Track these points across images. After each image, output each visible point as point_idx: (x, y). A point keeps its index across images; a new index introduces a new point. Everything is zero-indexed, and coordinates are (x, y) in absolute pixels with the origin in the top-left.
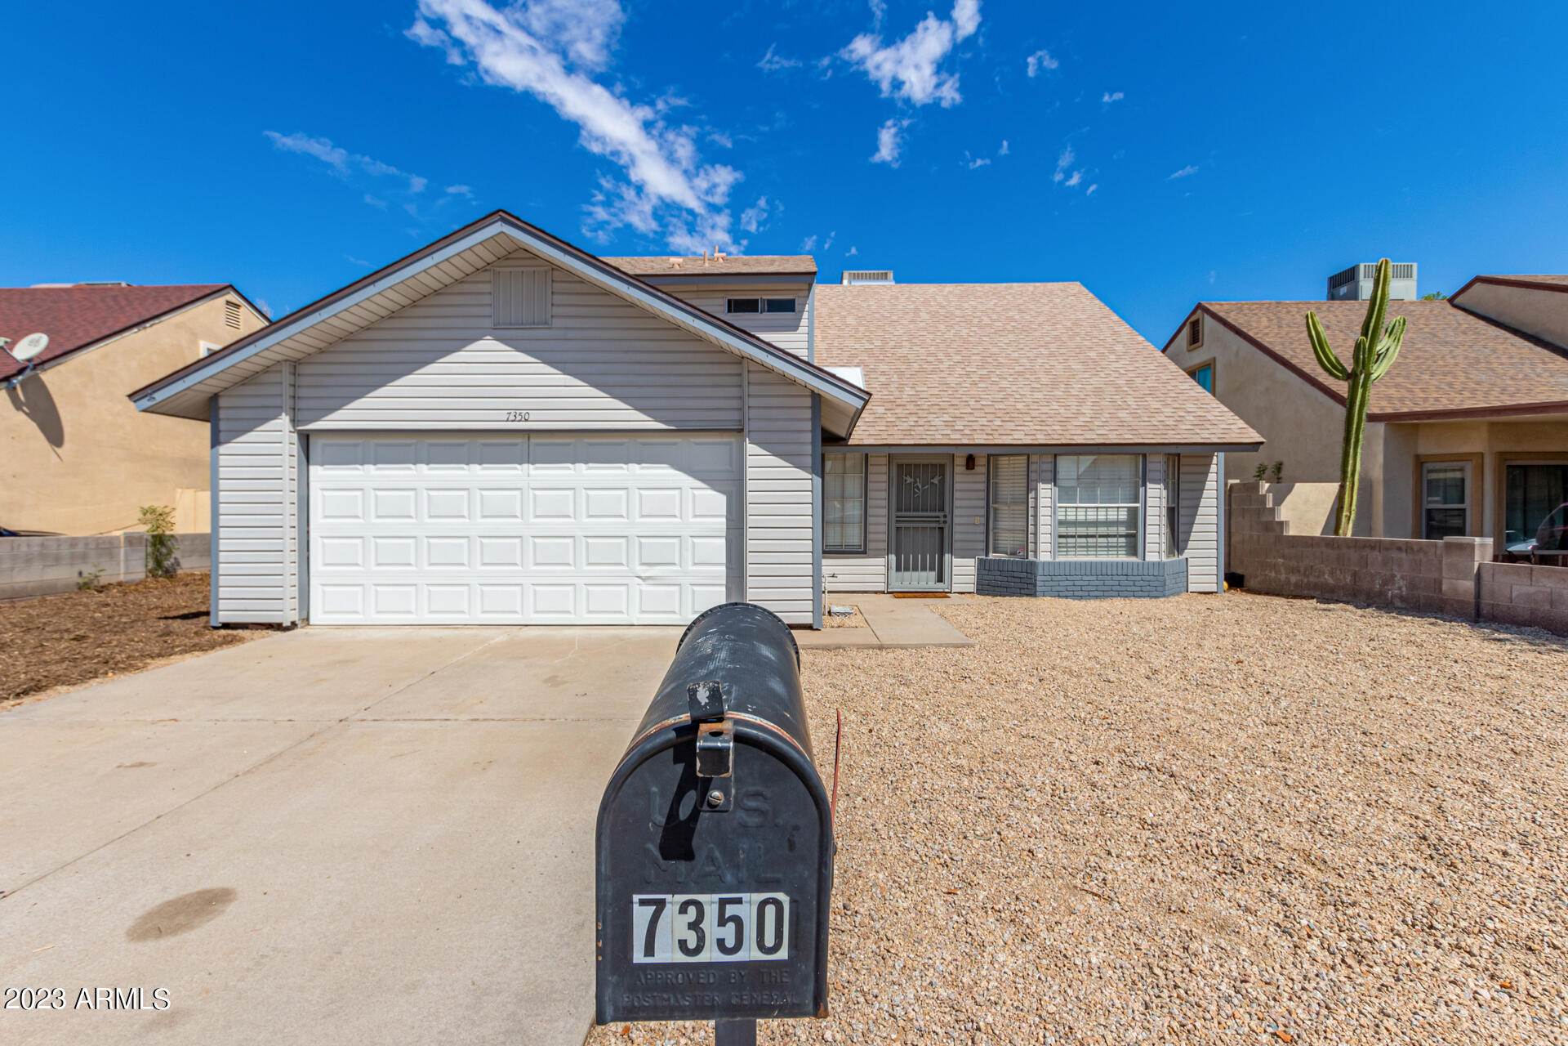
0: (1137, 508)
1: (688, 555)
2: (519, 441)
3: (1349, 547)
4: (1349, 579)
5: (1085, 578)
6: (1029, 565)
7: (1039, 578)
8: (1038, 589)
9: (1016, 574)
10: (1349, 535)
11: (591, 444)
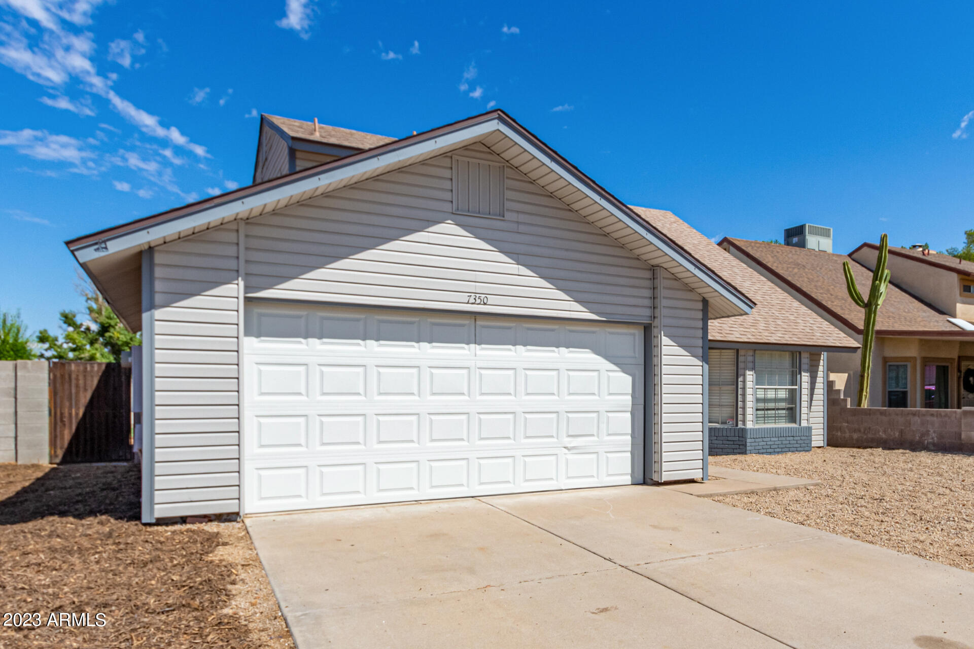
0: (796, 389)
1: (603, 426)
2: (466, 322)
3: (897, 415)
4: (897, 434)
5: (772, 439)
6: (741, 431)
7: (748, 440)
8: (748, 448)
9: (730, 438)
10: (866, 407)
11: (528, 329)
